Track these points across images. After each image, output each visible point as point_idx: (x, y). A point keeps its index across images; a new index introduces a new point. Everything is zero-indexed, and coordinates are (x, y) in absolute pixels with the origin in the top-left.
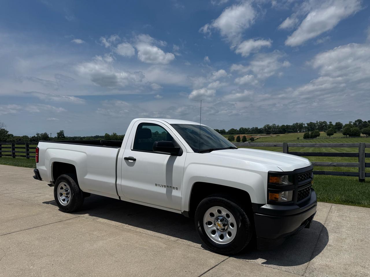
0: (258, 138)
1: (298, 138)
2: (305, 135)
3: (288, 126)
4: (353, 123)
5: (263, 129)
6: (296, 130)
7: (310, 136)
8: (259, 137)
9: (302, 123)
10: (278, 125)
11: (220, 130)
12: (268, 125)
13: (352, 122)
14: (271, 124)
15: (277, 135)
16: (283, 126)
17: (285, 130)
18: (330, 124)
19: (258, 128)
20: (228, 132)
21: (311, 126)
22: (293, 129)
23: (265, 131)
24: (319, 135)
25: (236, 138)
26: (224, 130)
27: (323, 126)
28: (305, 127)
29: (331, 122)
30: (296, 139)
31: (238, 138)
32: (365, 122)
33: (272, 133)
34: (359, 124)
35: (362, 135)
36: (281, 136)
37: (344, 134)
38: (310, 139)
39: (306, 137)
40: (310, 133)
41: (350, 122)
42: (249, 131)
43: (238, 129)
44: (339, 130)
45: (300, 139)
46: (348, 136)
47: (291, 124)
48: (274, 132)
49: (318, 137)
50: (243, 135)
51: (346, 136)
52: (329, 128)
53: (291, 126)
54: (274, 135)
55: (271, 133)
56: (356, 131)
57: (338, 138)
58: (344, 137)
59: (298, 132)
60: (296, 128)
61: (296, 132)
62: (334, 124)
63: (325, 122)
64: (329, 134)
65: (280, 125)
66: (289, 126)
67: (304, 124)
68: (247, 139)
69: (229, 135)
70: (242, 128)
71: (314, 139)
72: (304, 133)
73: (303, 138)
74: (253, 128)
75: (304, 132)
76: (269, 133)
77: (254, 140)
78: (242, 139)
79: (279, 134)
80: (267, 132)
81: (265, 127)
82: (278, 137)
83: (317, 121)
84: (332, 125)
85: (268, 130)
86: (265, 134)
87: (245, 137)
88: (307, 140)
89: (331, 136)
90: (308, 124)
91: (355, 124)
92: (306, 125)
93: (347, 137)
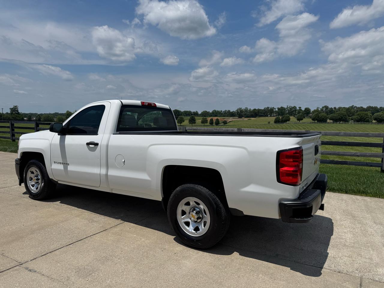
0: (230, 122)
1: (269, 123)
2: (276, 119)
3: (259, 110)
4: (321, 109)
5: (235, 112)
6: (267, 114)
7: (280, 121)
8: (231, 120)
9: (273, 108)
10: (250, 109)
11: (193, 112)
12: (240, 109)
13: (319, 108)
14: (243, 108)
15: (249, 118)
16: (255, 110)
17: (256, 114)
18: (299, 109)
19: (231, 111)
20: (201, 114)
21: (281, 111)
22: (263, 113)
23: (238, 114)
24: (289, 120)
25: (209, 121)
26: (197, 112)
27: (293, 111)
28: (276, 111)
29: (300, 108)
30: (267, 123)
31: (212, 120)
32: (332, 108)
33: (245, 116)
34: (326, 110)
35: (328, 121)
36: (253, 120)
37: (313, 120)
38: (281, 123)
39: (277, 121)
40: (281, 117)
41: (318, 108)
42: (222, 114)
43: (211, 112)
44: (308, 115)
45: (270, 123)
46: (316, 121)
47: (263, 108)
48: (246, 116)
49: (288, 122)
50: (216, 118)
51: (314, 121)
52: (299, 113)
53: (263, 110)
54: (246, 118)
55: (243, 117)
56: (323, 117)
57: (307, 123)
58: (313, 123)
59: (269, 116)
60: (267, 112)
61: (267, 116)
62: (303, 109)
63: (295, 107)
64: (299, 119)
65: (252, 109)
66: (261, 110)
67: (275, 109)
68: (220, 122)
69: (202, 117)
70: (215, 110)
71: (285, 124)
72: (275, 118)
73: (274, 122)
74: (226, 111)
75: (274, 116)
76: (241, 116)
77: (226, 123)
78: (215, 122)
79: (250, 117)
80: (239, 115)
81: (237, 110)
82: (249, 121)
83: (288, 106)
84: (301, 110)
85: (241, 114)
86: (237, 118)
87: (218, 119)
88: (278, 125)
89: (300, 121)
90: (278, 109)
91: (322, 110)
92: (277, 110)
93: (315, 123)
